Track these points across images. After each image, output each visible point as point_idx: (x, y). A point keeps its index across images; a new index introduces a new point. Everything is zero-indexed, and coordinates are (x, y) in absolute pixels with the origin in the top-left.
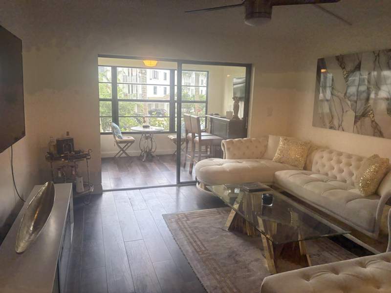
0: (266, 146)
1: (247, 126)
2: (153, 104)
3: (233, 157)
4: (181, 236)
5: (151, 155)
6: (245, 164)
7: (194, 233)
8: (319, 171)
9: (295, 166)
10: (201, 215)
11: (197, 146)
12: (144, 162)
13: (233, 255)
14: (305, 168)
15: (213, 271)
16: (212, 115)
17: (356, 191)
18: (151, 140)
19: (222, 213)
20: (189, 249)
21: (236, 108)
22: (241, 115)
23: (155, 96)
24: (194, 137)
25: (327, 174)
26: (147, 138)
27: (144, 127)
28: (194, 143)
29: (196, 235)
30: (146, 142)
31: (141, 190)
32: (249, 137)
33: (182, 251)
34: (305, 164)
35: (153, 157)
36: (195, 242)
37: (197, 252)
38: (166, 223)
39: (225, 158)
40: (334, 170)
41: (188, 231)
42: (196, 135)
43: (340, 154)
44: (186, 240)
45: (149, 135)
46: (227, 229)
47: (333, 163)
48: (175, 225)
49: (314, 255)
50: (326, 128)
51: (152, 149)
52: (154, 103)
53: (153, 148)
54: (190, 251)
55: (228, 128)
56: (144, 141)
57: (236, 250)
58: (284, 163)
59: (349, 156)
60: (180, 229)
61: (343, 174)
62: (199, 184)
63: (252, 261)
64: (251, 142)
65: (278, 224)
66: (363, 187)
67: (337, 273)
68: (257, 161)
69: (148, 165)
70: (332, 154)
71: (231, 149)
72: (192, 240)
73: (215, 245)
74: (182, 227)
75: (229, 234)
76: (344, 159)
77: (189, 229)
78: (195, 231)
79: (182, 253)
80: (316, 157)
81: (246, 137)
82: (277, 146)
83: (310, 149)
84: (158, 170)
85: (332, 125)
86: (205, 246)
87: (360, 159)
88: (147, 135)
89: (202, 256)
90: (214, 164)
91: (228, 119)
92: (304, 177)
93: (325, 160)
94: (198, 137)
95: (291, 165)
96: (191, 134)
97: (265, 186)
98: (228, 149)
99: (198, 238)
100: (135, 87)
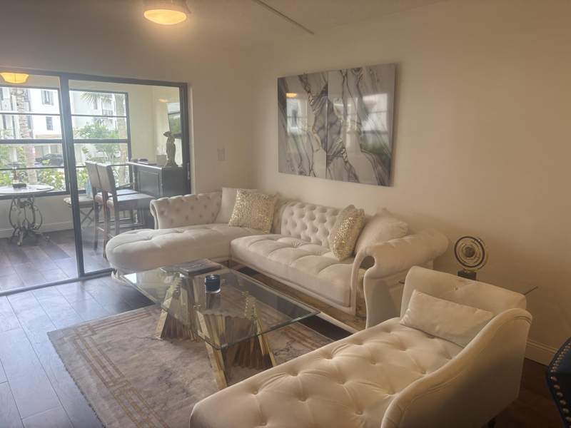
0: (219, 205)
1: (190, 176)
2: (47, 146)
3: (170, 224)
4: (80, 363)
5: (34, 233)
6: (187, 233)
7: (103, 354)
8: (290, 233)
9: (259, 229)
10: (117, 322)
11: (112, 212)
12: (20, 246)
13: (165, 376)
14: (273, 231)
15: (131, 409)
16: (136, 161)
17: (331, 255)
18: (32, 208)
19: (153, 314)
20: (91, 381)
21: (171, 149)
22: (179, 160)
23: (50, 132)
24: (106, 197)
25: (299, 237)
26: (22, 205)
27: (15, 186)
28: (107, 207)
29: (106, 357)
30: (20, 213)
31: (10, 297)
32: (194, 192)
33: (79, 388)
34: (272, 225)
35: (38, 236)
36: (104, 367)
37: (106, 384)
38: (54, 346)
39: (158, 228)
40: (308, 230)
41: (92, 352)
42: (109, 194)
43: (313, 208)
44: (88, 368)
45: (26, 199)
46: (159, 338)
47: (305, 220)
48: (69, 347)
49: (282, 351)
50: (295, 174)
51: (34, 223)
52: (49, 144)
53: (36, 221)
54: (94, 385)
55: (161, 180)
56: (17, 211)
57: (170, 366)
58: (244, 227)
59: (324, 210)
60: (78, 353)
61: (318, 233)
62: (115, 274)
63: (194, 379)
64: (197, 199)
65: (226, 318)
66: (337, 249)
67: (295, 373)
68: (206, 228)
69: (27, 252)
70: (304, 209)
71: (166, 214)
72: (97, 366)
73: (137, 367)
74: (83, 347)
75: (162, 343)
76: (317, 214)
77: (95, 349)
78: (105, 350)
79: (79, 391)
80: (285, 214)
81: (189, 192)
82: (234, 203)
83: (277, 204)
84: (47, 256)
85: (302, 170)
86: (121, 370)
87: (335, 213)
88: (22, 200)
89: (114, 388)
90: (138, 238)
91: (159, 166)
92: (270, 244)
93: (295, 217)
94: (112, 198)
95: (253, 228)
96: (101, 193)
97: (214, 264)
98: (161, 213)
99: (109, 360)
100: (9, 119)
